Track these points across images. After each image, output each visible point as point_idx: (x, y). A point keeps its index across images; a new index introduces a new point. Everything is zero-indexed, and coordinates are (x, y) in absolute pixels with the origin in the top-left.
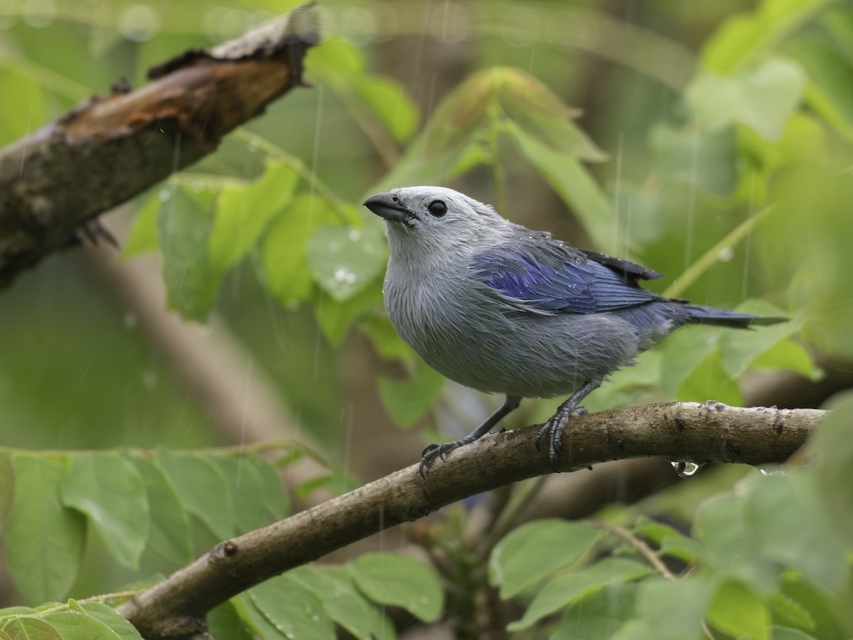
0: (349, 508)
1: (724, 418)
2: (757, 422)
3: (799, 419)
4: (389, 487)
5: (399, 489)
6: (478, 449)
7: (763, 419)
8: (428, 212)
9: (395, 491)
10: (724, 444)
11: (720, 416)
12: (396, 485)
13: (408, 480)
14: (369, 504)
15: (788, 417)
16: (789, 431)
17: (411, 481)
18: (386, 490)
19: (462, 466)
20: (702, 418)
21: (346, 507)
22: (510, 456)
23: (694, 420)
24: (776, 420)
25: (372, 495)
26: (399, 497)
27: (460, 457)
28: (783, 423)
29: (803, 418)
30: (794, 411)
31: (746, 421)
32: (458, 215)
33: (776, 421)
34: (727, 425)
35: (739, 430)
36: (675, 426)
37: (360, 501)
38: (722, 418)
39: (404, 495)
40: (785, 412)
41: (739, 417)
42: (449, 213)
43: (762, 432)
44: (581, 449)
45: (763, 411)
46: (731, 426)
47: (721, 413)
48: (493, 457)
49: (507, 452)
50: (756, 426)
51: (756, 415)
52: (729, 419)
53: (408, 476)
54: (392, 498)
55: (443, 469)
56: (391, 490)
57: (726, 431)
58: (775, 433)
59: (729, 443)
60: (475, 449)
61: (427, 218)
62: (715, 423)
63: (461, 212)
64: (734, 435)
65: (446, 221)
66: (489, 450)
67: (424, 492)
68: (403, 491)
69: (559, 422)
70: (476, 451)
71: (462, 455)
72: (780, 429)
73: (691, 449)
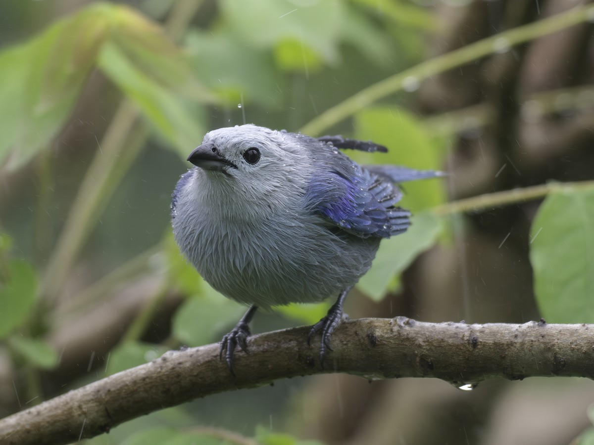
0: (28, 427)
1: (417, 333)
2: (450, 337)
3: (493, 333)
4: (69, 406)
5: (80, 407)
6: (161, 368)
7: (456, 333)
8: (244, 161)
9: (76, 409)
10: (418, 359)
11: (413, 332)
12: (76, 404)
13: (89, 398)
14: (48, 422)
15: (482, 332)
16: (484, 346)
17: (92, 400)
18: (66, 409)
19: (146, 384)
20: (395, 334)
21: (23, 426)
22: (195, 374)
23: (386, 336)
24: (470, 334)
25: (51, 414)
26: (80, 415)
27: (145, 376)
28: (477, 338)
29: (498, 332)
30: (486, 325)
31: (439, 336)
32: (270, 159)
33: (470, 336)
34: (420, 341)
35: (433, 345)
36: (367, 342)
37: (38, 419)
38: (415, 333)
39: (85, 413)
40: (477, 326)
41: (431, 332)
42: (262, 158)
43: (457, 346)
44: (270, 366)
45: (455, 326)
46: (424, 342)
47: (413, 329)
48: (178, 375)
49: (192, 370)
50: (450, 341)
51: (448, 330)
52: (422, 334)
53: (88, 395)
54: (73, 417)
55: (126, 388)
56: (71, 408)
57: (420, 346)
58: (471, 348)
59: (423, 359)
60: (158, 368)
61: (243, 166)
62: (408, 339)
63: (273, 156)
64: (428, 350)
65: (260, 166)
66: (173, 368)
67: (106, 410)
68: (84, 410)
69: (332, 321)
70: (159, 370)
71: (145, 374)
72: (474, 343)
73: (383, 365)
